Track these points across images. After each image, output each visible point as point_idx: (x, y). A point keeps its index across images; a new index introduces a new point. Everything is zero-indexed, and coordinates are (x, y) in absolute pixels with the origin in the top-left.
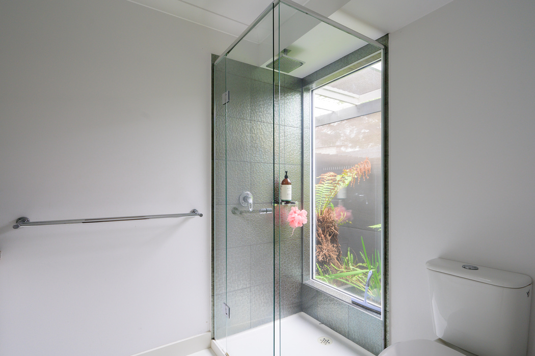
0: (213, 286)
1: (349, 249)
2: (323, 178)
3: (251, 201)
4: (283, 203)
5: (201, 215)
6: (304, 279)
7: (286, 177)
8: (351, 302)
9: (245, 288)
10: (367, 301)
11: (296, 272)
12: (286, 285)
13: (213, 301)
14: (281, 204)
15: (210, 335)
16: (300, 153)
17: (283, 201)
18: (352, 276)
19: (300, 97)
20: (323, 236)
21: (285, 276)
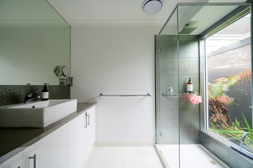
0: (156, 123)
1: (236, 118)
2: (217, 81)
3: (172, 91)
4: (188, 93)
5: (150, 96)
6: (201, 129)
7: (190, 81)
8: (230, 147)
9: (170, 127)
10: (242, 149)
11: (197, 125)
12: (190, 130)
13: (156, 129)
14: (187, 93)
15: (155, 142)
16: (198, 69)
17: (188, 91)
18: (237, 133)
19: (198, 43)
20: (216, 109)
21: (190, 125)
